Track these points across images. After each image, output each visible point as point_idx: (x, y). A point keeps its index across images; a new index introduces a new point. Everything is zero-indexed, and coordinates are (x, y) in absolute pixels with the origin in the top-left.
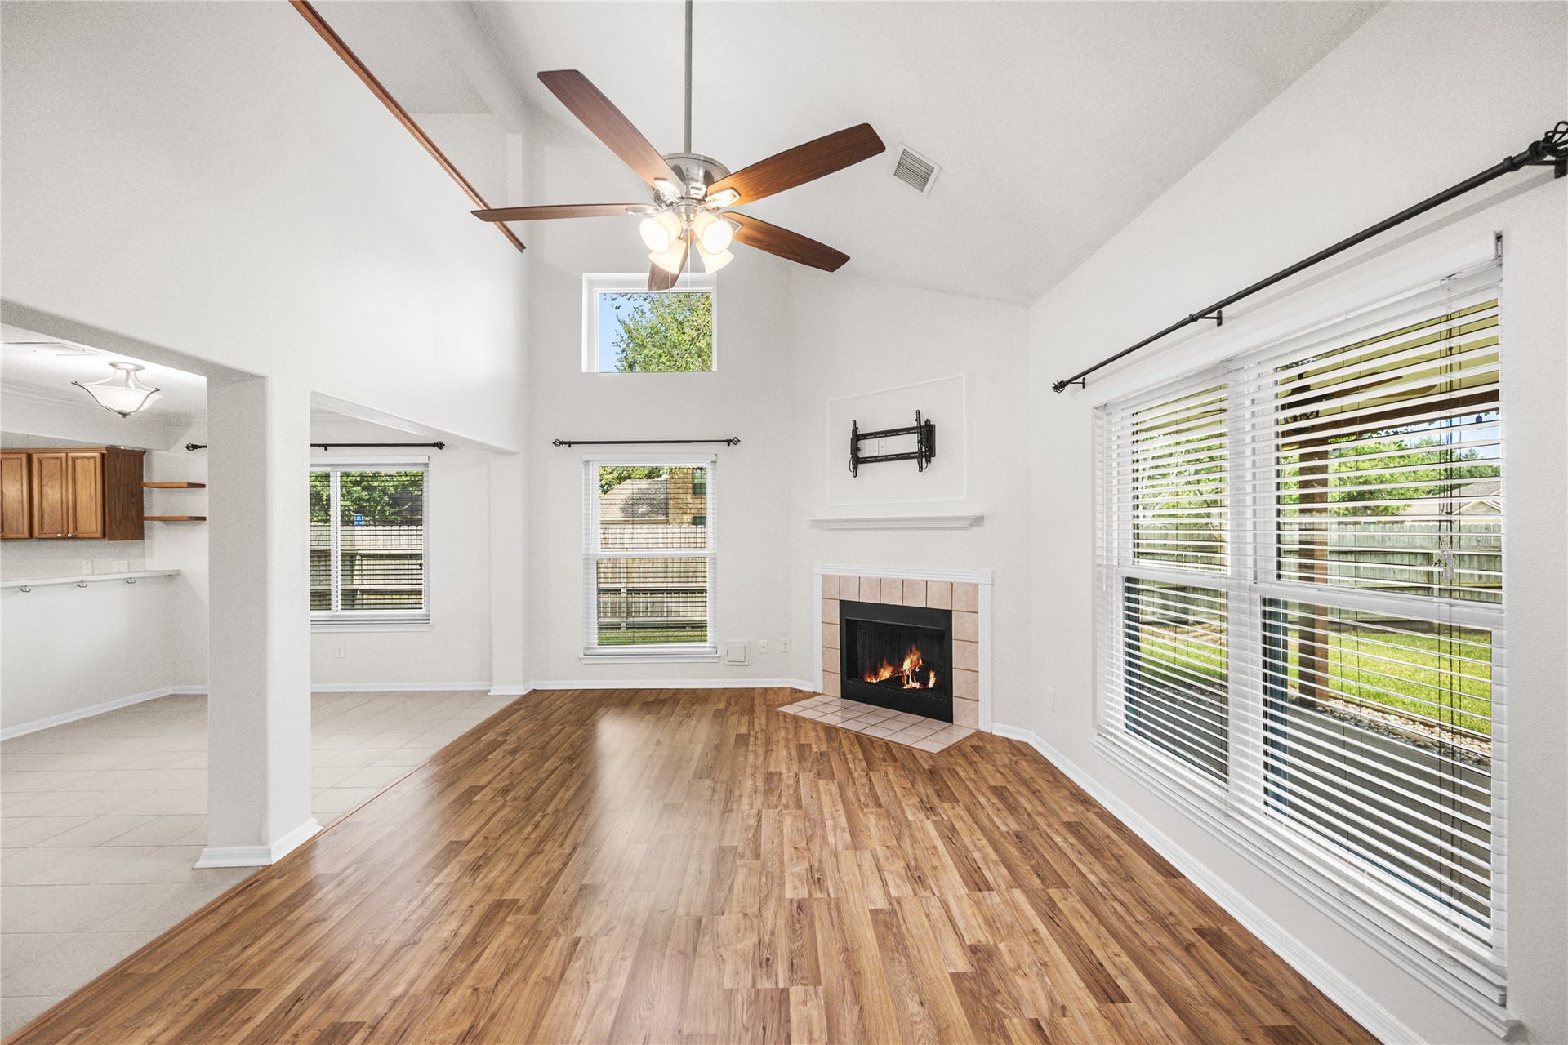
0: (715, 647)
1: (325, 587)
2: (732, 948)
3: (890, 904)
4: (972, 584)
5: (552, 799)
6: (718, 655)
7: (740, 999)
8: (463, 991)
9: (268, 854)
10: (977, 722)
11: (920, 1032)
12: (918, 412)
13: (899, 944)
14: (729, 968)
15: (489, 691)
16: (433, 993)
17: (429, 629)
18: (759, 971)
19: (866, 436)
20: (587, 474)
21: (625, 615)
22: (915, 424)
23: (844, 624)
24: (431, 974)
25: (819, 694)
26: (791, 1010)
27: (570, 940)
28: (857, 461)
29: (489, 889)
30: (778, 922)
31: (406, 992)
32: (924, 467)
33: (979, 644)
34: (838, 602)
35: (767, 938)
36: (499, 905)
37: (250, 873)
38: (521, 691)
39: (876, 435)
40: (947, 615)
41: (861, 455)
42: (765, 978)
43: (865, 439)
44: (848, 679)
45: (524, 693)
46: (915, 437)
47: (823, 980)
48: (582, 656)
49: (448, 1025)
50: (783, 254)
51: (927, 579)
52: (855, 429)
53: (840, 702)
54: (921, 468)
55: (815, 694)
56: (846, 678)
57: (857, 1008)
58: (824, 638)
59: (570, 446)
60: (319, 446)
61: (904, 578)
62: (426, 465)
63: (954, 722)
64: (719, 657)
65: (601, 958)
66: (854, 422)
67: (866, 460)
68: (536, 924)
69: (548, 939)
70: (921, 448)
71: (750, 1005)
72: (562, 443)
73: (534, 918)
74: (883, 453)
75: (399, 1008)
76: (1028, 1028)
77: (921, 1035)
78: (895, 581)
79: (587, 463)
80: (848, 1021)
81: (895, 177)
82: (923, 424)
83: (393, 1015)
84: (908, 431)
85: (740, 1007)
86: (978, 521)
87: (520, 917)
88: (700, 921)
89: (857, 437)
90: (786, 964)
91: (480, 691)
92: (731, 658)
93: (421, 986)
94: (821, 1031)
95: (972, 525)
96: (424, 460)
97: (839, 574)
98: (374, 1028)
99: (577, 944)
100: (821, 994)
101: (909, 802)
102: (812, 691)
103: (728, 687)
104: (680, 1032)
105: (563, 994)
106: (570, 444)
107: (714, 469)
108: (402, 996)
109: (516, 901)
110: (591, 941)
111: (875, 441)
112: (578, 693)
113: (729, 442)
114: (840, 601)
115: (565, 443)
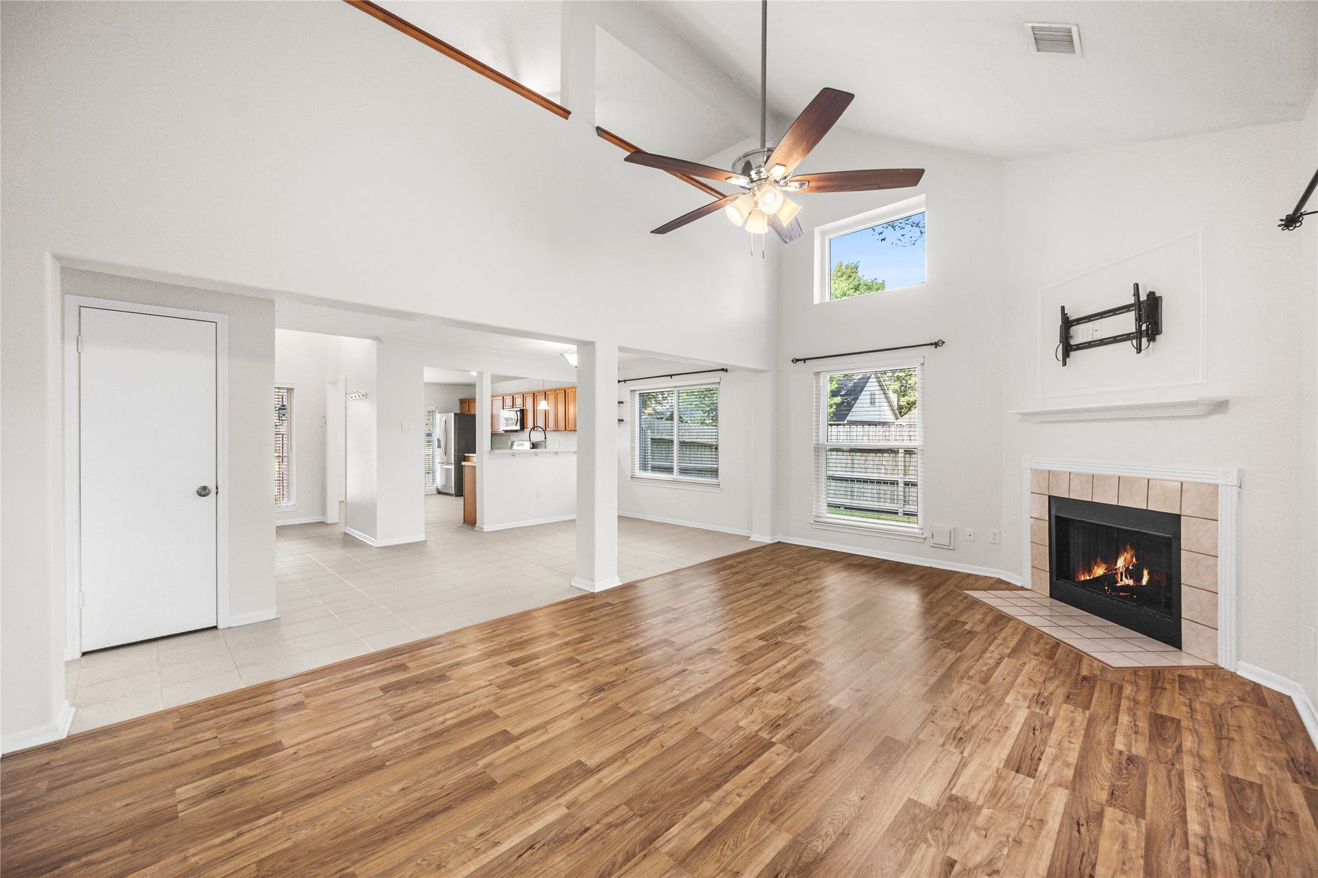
0: (922, 529)
1: (670, 464)
2: (763, 710)
3: (910, 741)
4: (1210, 485)
5: (734, 603)
6: (923, 536)
7: (742, 733)
8: (621, 667)
9: (594, 587)
10: (1216, 655)
11: (840, 809)
12: (1136, 286)
13: (887, 763)
14: (751, 718)
15: (750, 537)
16: (611, 663)
17: (719, 491)
18: (767, 728)
19: (1079, 321)
20: (818, 383)
21: (902, 502)
22: (1132, 300)
23: (1053, 520)
24: (616, 655)
25: (1027, 589)
26: (766, 753)
27: (683, 668)
28: (1068, 348)
29: (666, 633)
30: (808, 712)
31: (602, 657)
32: (1143, 347)
33: (1219, 558)
34: (1047, 497)
35: (790, 716)
36: (665, 641)
37: (585, 593)
38: (768, 540)
39: (1089, 318)
40: (1176, 519)
41: (1073, 342)
42: (768, 731)
43: (1078, 324)
44: (1057, 579)
45: (770, 542)
46: (1131, 315)
47: (804, 752)
48: (812, 522)
49: (606, 676)
50: (859, 188)
51: (1149, 477)
52: (1064, 315)
53: (1048, 601)
54: (1139, 350)
55: (1022, 588)
56: (1055, 578)
57: (811, 775)
58: (1033, 534)
59: (805, 362)
60: (667, 376)
61: (1120, 474)
62: (719, 383)
63: (1184, 648)
64: (925, 539)
65: (689, 682)
66: (1063, 308)
67: (1079, 347)
68: (674, 655)
69: (673, 664)
70: (1140, 326)
71: (745, 738)
72: (798, 360)
73: (675, 652)
74: (1098, 336)
75: (595, 662)
76: (939, 860)
77: (841, 811)
78: (1110, 477)
79: (817, 374)
80: (797, 777)
81: (1039, 53)
82: (1143, 298)
83: (591, 663)
84: (1126, 309)
85: (738, 737)
86: (1220, 406)
87: (669, 649)
88: (758, 689)
89: (1067, 324)
90: (789, 732)
91: (744, 536)
92: (936, 540)
93: (609, 658)
94: (774, 771)
95: (1210, 413)
96: (717, 380)
97: (1048, 468)
98: (582, 665)
99: (684, 671)
100: (794, 757)
101: (1021, 691)
102: (1020, 585)
103: (933, 566)
104: (696, 729)
105: (659, 688)
106: (805, 360)
107: (922, 370)
108: (599, 659)
109: (674, 642)
110: (692, 673)
111: (1090, 324)
112: (806, 549)
113: (936, 344)
114: (1049, 496)
115: (800, 360)
